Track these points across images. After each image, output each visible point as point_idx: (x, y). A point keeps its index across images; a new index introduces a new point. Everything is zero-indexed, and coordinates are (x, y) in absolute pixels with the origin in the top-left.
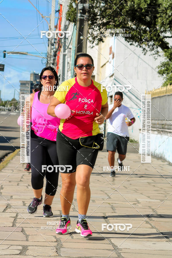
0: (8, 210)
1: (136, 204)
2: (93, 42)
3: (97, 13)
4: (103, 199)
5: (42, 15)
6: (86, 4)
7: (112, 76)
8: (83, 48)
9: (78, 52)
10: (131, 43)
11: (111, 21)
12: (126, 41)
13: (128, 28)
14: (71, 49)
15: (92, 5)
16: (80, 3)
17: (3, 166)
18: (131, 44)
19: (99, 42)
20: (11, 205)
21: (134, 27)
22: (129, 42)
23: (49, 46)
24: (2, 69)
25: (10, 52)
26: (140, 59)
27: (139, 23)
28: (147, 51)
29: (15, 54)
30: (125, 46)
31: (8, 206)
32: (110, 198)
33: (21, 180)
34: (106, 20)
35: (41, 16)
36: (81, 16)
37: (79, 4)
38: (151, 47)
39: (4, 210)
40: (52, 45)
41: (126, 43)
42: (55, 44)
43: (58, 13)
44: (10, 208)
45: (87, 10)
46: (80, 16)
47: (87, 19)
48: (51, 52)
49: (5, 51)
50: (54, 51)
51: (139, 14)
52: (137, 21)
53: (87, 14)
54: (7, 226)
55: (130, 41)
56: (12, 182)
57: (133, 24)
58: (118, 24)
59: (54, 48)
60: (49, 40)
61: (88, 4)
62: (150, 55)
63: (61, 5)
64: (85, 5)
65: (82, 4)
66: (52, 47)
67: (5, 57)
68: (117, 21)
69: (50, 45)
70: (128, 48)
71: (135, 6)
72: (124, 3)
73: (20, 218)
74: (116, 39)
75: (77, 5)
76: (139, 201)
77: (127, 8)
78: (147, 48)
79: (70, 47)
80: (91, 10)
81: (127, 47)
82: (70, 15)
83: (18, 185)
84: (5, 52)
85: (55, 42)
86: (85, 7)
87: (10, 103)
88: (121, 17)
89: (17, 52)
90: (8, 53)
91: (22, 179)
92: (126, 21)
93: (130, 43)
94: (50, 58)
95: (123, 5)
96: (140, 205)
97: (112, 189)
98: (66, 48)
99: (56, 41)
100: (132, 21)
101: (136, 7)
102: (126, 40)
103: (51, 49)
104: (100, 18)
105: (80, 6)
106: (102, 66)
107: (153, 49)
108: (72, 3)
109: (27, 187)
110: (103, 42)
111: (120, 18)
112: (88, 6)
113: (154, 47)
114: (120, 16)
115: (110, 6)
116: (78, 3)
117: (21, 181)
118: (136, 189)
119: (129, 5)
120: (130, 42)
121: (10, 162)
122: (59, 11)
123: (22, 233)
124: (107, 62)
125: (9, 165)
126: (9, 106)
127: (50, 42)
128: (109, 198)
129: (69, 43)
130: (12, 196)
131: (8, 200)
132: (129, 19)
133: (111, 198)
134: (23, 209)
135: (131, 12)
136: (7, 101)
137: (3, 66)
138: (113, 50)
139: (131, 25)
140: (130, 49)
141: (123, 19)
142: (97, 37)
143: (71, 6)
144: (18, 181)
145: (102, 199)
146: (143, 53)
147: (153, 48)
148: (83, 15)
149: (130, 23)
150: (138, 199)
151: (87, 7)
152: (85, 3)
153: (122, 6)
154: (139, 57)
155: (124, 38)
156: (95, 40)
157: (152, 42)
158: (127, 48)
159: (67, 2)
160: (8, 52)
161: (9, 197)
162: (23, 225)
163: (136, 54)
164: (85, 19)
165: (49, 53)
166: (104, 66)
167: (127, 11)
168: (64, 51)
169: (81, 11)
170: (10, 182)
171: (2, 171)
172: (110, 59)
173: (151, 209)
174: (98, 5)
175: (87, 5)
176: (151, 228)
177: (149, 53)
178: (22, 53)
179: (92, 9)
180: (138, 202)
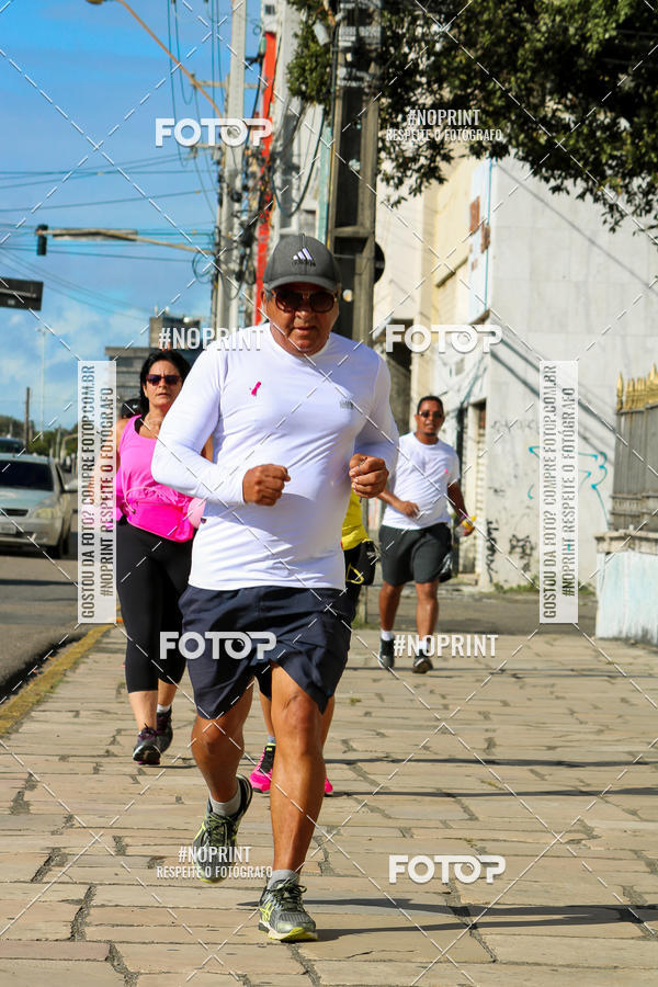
0: (56, 874)
1: (579, 841)
2: (401, 182)
3: (416, 64)
4: (445, 824)
5: (193, 76)
6: (368, 28)
7: (482, 320)
8: (360, 207)
9: (340, 223)
10: (559, 181)
11: (472, 93)
12: (538, 177)
13: (544, 121)
14: (312, 212)
15: (394, 32)
16: (346, 22)
17: (37, 695)
18: (556, 189)
19: (421, 183)
20: (66, 851)
21: (567, 117)
22: (547, 180)
23: (221, 202)
24: (31, 299)
25: (64, 232)
26: (595, 249)
27: (590, 100)
28: (622, 216)
29: (84, 240)
30: (531, 197)
31: (53, 859)
32: (473, 818)
33: (107, 752)
34: (451, 92)
35: (191, 82)
36: (350, 77)
37: (341, 30)
38: (639, 199)
39: (39, 873)
40: (235, 197)
41: (536, 183)
42: (245, 195)
43: (256, 66)
44: (61, 865)
45: (376, 50)
46: (345, 79)
47: (372, 90)
48: (231, 228)
49: (45, 228)
50: (242, 224)
51: (586, 63)
52: (581, 95)
53: (373, 68)
54: (48, 936)
55: (553, 176)
56: (71, 759)
57: (565, 106)
58: (502, 107)
59: (241, 212)
60: (220, 179)
61: (379, 29)
62: (634, 234)
63: (271, 35)
64: (364, 32)
65: (352, 30)
66: (237, 206)
67: (42, 250)
68: (498, 94)
69: (225, 199)
70: (547, 205)
71: (572, 31)
72: (526, 21)
73: (103, 906)
74: (495, 170)
75: (334, 34)
76: (592, 829)
77: (539, 39)
78: (621, 202)
79: (308, 204)
80: (392, 50)
81: (542, 201)
82: (304, 70)
83: (96, 771)
84: (44, 233)
85: (245, 188)
86: (368, 41)
87: (66, 438)
88: (513, 79)
89: (93, 230)
90: (55, 235)
91: (113, 749)
92: (535, 93)
93: (553, 183)
94: (229, 251)
95: (524, 29)
96: (595, 847)
97: (482, 782)
98: (293, 209)
99: (251, 183)
100: (560, 92)
101: (575, 34)
102: (535, 174)
103: (233, 215)
104: (429, 83)
105: (346, 37)
106: (442, 283)
107: (647, 208)
108: (314, 23)
109: (133, 777)
110: (441, 180)
111: (510, 83)
112: (378, 35)
113: (650, 197)
114: (508, 73)
115: (467, 33)
116: (338, 25)
117: (108, 754)
118: (582, 781)
119: (544, 29)
120: (552, 180)
121: (66, 679)
122: (258, 59)
123: (109, 964)
124: (459, 266)
125: (62, 691)
126: (63, 453)
127: (225, 185)
128: (470, 819)
129: (302, 189)
130: (70, 818)
131: (53, 833)
132: (548, 85)
133: (477, 819)
134: (117, 870)
135: (557, 56)
136: (57, 430)
137: (38, 286)
138: (483, 213)
139: (554, 111)
140: (552, 209)
141: (523, 87)
142: (415, 159)
143: (308, 37)
144: (95, 754)
145: (441, 825)
146: (605, 222)
147: (649, 203)
148: (359, 74)
149: (551, 105)
150: (589, 823)
151: (375, 41)
152: (365, 25)
153: (517, 31)
154: (592, 242)
155: (528, 166)
156: (409, 173)
157: (643, 179)
158: (540, 205)
159: (293, 21)
160: (58, 232)
161: (60, 822)
162: (114, 935)
163: (578, 230)
164: (367, 90)
165: (223, 233)
166: (449, 283)
167: (537, 53)
168: (285, 222)
169: (349, 57)
170: (63, 758)
171: (33, 714)
172: (471, 251)
173: (643, 863)
174: (419, 31)
175: (372, 32)
176: (639, 938)
177: (630, 223)
178: (112, 232)
179: (395, 49)
180: (590, 834)
